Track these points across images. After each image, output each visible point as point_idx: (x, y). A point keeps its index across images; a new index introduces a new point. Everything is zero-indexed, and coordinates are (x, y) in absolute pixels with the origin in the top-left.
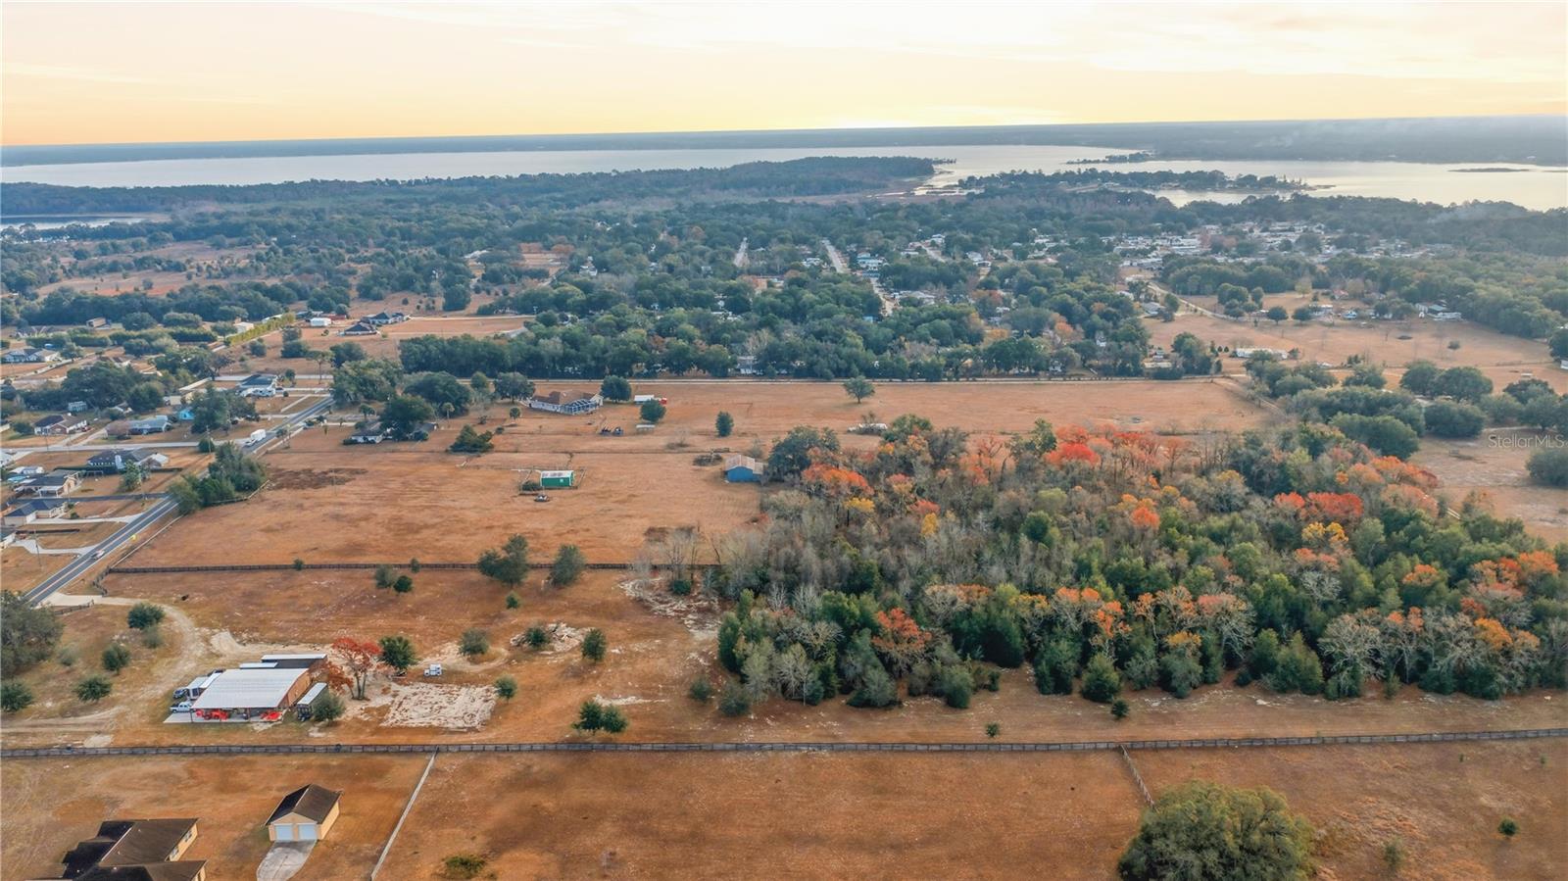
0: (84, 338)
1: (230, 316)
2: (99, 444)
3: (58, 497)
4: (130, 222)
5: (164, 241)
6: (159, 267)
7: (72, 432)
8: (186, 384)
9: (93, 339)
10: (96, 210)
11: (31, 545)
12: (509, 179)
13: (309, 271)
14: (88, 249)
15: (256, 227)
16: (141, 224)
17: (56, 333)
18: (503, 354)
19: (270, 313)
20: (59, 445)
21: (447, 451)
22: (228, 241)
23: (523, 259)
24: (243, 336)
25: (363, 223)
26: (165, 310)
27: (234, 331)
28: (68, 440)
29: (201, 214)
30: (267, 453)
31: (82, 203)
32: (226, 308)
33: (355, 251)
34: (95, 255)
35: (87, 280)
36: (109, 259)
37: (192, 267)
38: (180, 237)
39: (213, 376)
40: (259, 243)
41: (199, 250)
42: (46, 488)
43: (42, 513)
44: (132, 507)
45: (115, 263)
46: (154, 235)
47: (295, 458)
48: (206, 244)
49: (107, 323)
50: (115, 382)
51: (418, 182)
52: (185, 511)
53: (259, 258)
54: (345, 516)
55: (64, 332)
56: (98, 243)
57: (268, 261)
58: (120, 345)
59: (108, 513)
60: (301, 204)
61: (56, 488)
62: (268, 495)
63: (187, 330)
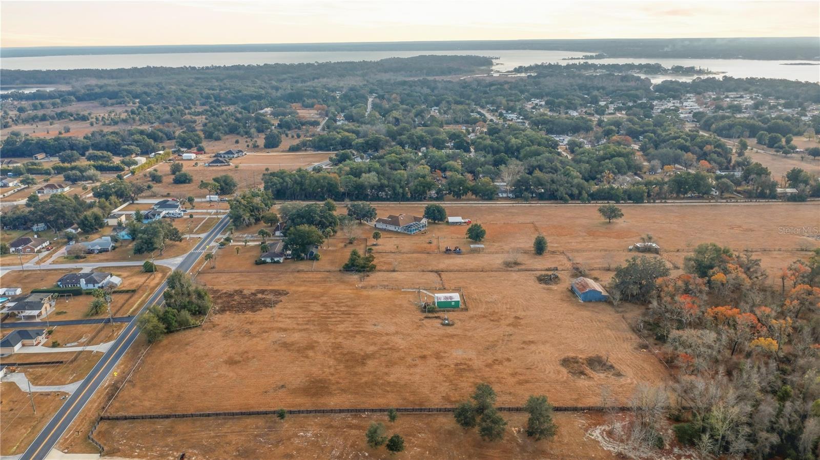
0: (34, 169)
1: (128, 153)
2: (62, 263)
3: (38, 320)
4: (48, 90)
5: (71, 101)
6: (72, 118)
7: (39, 251)
8: (116, 207)
9: (40, 170)
10: (25, 83)
11: (21, 380)
12: (258, 66)
13: (168, 121)
14: (26, 106)
15: (126, 94)
16: (55, 91)
17: (15, 165)
18: (337, 184)
19: (154, 150)
20: (30, 264)
21: (340, 271)
22: (110, 101)
23: (298, 113)
24: (143, 167)
25: (189, 91)
26: (86, 148)
27: (135, 163)
28: (36, 259)
29: (89, 85)
30: (199, 273)
31: (17, 79)
32: (126, 147)
33: (190, 108)
34: (30, 110)
35: (28, 126)
36: (40, 113)
37: (92, 118)
38: (79, 99)
39: (133, 199)
40: (129, 103)
41: (93, 107)
42: (28, 313)
43: (27, 341)
44: (103, 334)
45: (44, 115)
46: (64, 98)
47: (223, 278)
48: (96, 103)
49: (46, 157)
50: (69, 210)
51: (207, 68)
52: (151, 338)
53: (133, 112)
54: (292, 344)
55: (19, 164)
56: (31, 102)
57: (139, 114)
58: (59, 173)
59: (83, 340)
60: (146, 80)
61: (35, 313)
62: (216, 318)
63: (104, 164)
